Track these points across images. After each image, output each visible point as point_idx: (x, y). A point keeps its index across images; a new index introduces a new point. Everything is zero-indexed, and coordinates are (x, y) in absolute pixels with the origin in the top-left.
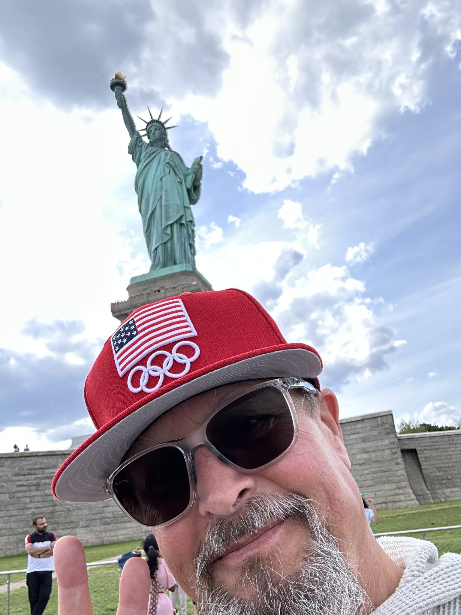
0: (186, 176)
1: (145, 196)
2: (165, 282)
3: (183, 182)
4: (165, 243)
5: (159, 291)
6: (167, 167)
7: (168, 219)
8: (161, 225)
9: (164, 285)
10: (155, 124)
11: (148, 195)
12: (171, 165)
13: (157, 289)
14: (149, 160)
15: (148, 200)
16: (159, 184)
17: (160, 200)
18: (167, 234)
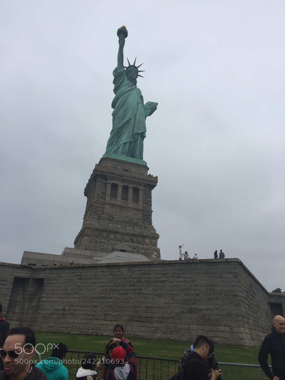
16: (136, 106)
17: (135, 115)
18: (134, 138)
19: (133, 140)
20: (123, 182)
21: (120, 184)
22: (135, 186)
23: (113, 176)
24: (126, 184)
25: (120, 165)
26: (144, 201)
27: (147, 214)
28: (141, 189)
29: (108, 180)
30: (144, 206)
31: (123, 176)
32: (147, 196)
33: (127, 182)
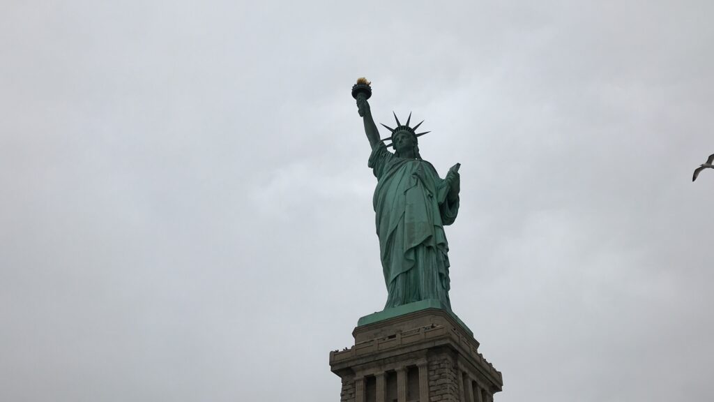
0: (438, 189)
1: (385, 213)
2: (404, 324)
3: (435, 197)
4: (407, 272)
5: (394, 336)
6: (414, 178)
7: (411, 241)
8: (403, 248)
9: (402, 328)
10: (402, 130)
11: (389, 212)
12: (419, 176)
13: (392, 334)
14: (392, 171)
15: (388, 219)
16: (402, 198)
17: (402, 218)
18: (409, 261)
19: (408, 267)
20: (385, 364)
21: (379, 373)
22: (409, 363)
23: (361, 361)
24: (389, 368)
25: (382, 331)
26: (432, 389)
28: (422, 366)
29: (357, 374)
31: (380, 353)
32: (438, 376)
33: (390, 363)
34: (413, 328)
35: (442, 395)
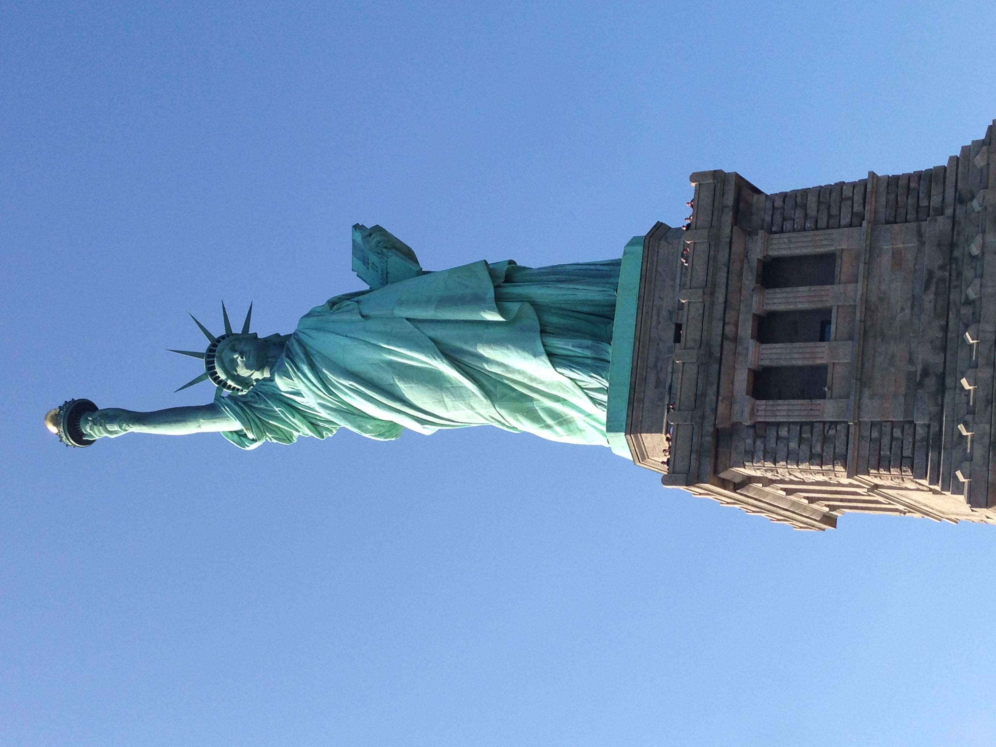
2: (659, 310)
5: (679, 327)
9: (664, 313)
10: (218, 349)
13: (671, 333)
16: (372, 325)
17: (419, 325)
19: (532, 322)
21: (750, 357)
24: (747, 329)
26: (822, 223)
27: (887, 202)
29: (738, 418)
30: (848, 220)
31: (708, 345)
32: (798, 212)
33: (737, 325)
34: (673, 286)
35: (842, 200)
